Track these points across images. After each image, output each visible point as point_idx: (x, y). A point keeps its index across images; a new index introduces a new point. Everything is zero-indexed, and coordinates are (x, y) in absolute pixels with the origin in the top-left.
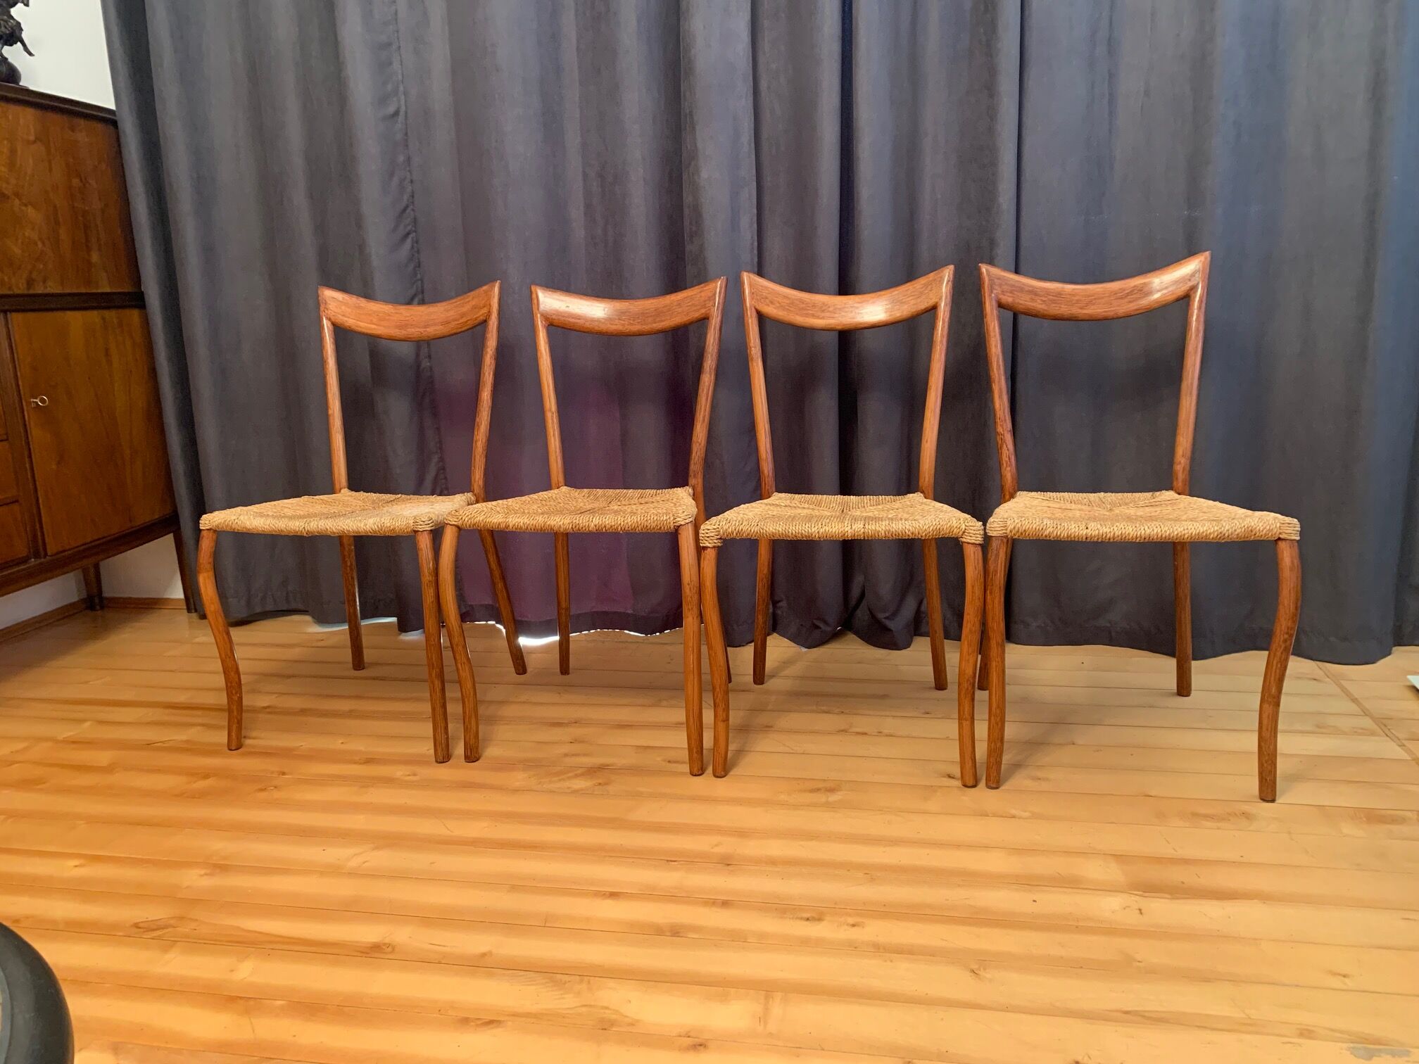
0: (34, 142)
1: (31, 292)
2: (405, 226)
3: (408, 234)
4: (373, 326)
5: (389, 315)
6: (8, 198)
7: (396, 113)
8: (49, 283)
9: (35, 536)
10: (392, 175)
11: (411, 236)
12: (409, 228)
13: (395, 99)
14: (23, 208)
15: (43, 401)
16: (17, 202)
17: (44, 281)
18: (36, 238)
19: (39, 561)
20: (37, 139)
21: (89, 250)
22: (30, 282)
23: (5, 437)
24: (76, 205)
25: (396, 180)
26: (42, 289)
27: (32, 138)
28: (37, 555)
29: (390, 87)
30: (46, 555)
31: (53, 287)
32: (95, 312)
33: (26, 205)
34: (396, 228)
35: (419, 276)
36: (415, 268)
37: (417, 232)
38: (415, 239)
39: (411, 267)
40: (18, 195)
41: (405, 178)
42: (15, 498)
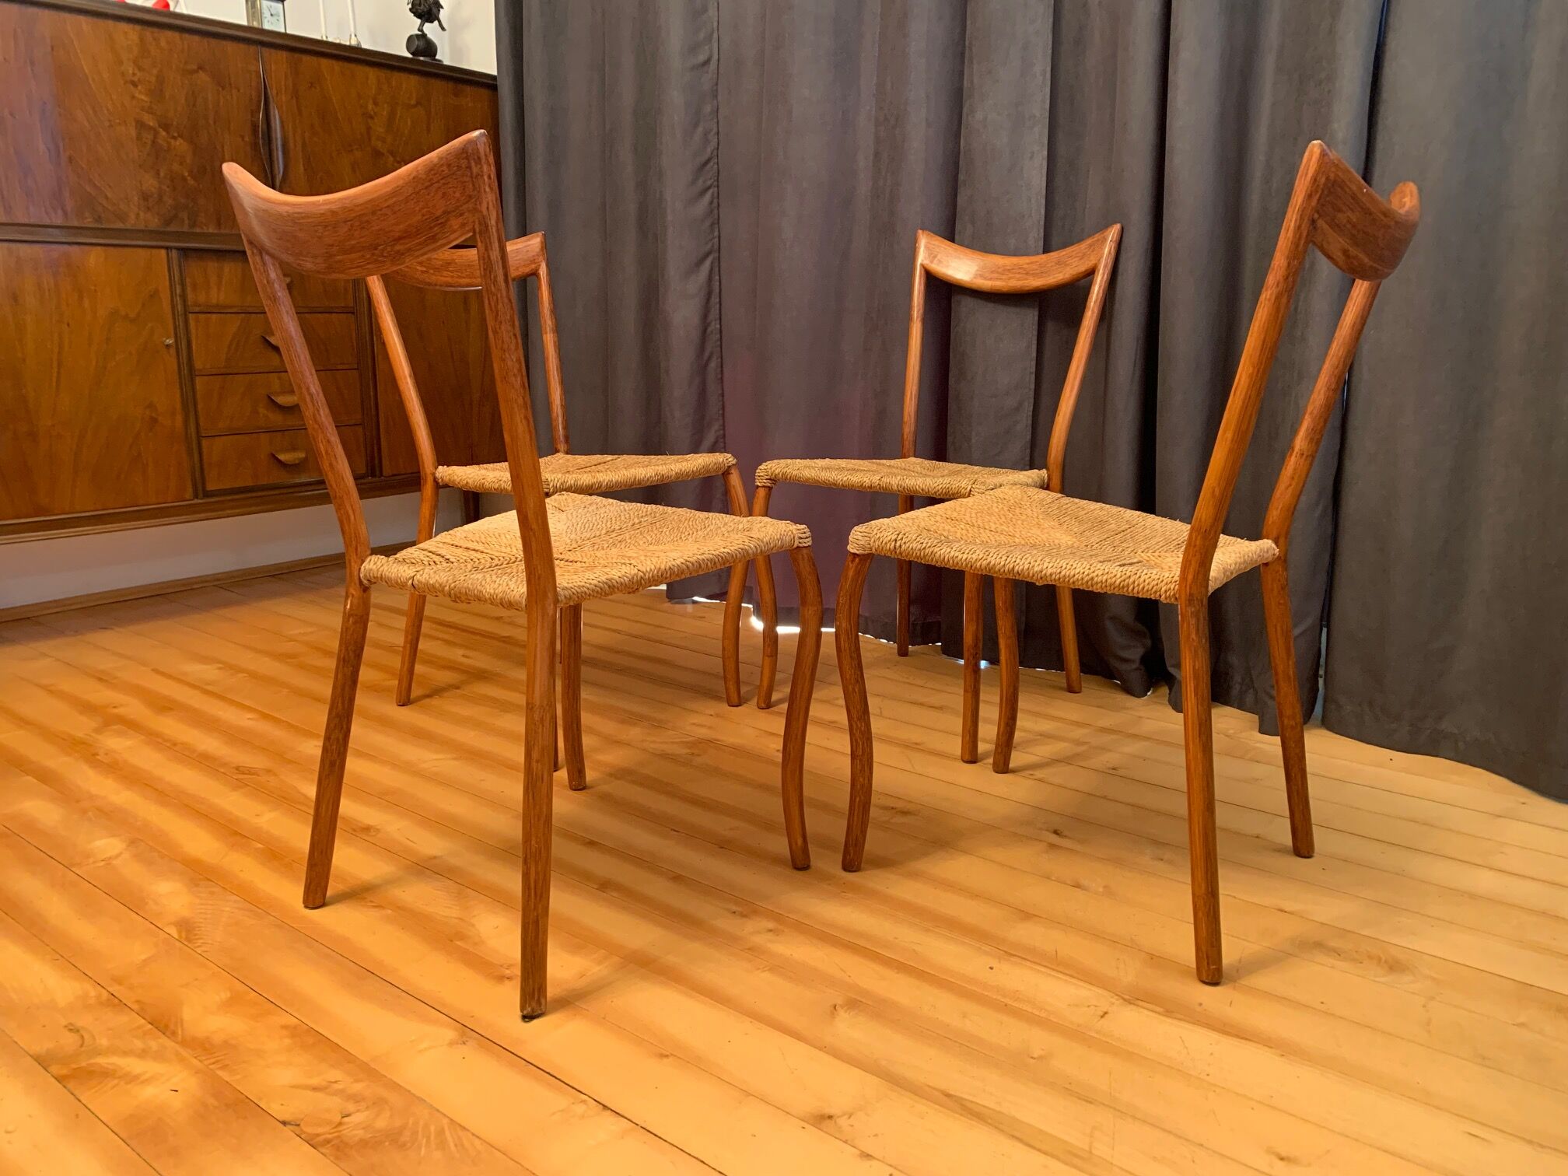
0: (415, 106)
2: (704, 182)
3: (709, 188)
6: (383, 154)
7: (707, 62)
9: (373, 458)
10: (696, 125)
11: (711, 191)
12: (709, 183)
13: (707, 47)
16: (391, 159)
19: (374, 479)
20: (418, 103)
23: (356, 366)
25: (700, 129)
27: (413, 102)
28: (373, 475)
29: (701, 36)
30: (381, 475)
34: (694, 182)
35: (716, 234)
36: (712, 225)
37: (718, 187)
38: (716, 195)
39: (708, 223)
40: (392, 153)
41: (711, 130)
42: (360, 421)
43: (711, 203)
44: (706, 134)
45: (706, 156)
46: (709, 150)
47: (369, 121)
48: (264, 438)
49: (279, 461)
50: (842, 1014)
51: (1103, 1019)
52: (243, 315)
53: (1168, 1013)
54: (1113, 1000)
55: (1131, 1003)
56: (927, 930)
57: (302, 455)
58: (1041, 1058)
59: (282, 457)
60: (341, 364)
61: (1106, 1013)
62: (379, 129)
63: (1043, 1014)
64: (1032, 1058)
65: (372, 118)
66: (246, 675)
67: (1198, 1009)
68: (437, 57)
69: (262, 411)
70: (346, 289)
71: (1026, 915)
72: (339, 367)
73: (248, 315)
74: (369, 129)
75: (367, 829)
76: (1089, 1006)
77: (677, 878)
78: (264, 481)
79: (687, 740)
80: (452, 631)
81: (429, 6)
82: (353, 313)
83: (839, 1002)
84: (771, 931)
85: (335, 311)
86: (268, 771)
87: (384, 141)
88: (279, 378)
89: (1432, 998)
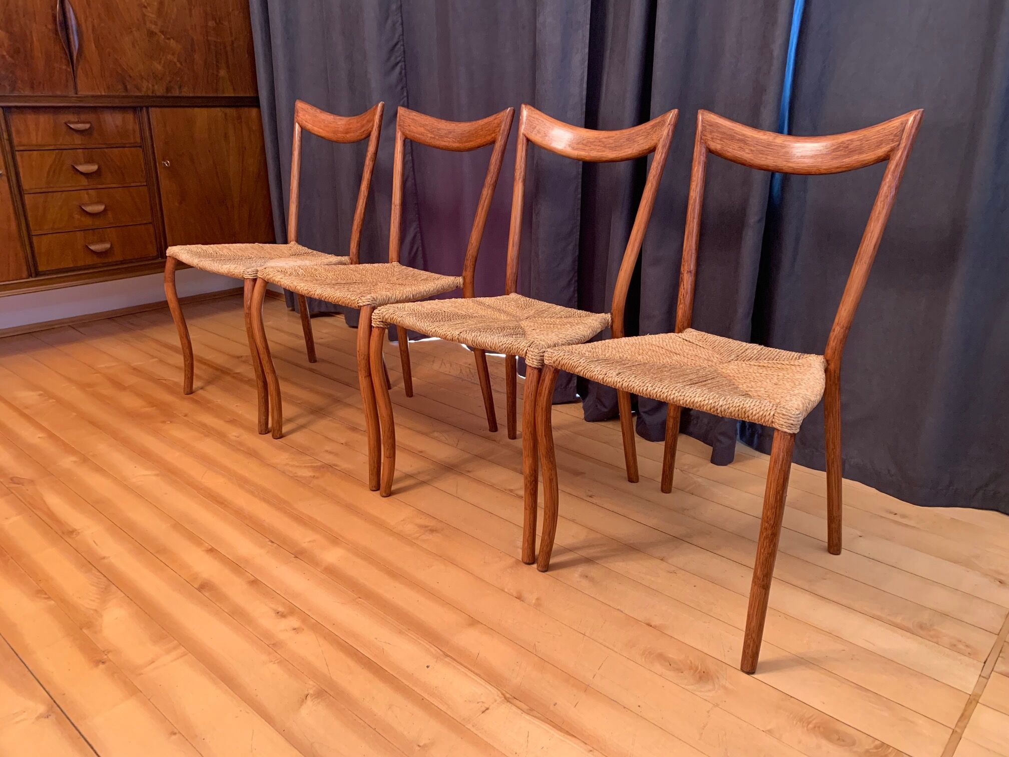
1: (169, 95)
2: (396, 58)
3: (398, 63)
4: (321, 130)
5: (330, 123)
6: (156, 34)
8: (185, 89)
9: (161, 244)
10: (386, 19)
11: (400, 64)
12: (399, 59)
14: (167, 41)
15: (167, 163)
17: (180, 87)
18: (175, 60)
21: (218, 68)
22: (168, 90)
23: (145, 184)
24: (209, 38)
25: (390, 22)
26: (178, 92)
31: (187, 92)
32: (218, 109)
33: (169, 39)
34: (388, 59)
35: (405, 94)
36: (402, 88)
37: (405, 61)
38: (403, 67)
39: (399, 87)
40: (162, 32)
41: (398, 21)
42: (150, 221)
43: (400, 73)
44: (394, 24)
45: (395, 40)
46: (397, 36)
47: (144, 10)
48: (79, 235)
49: (92, 251)
50: (309, 702)
51: (483, 714)
52: (57, 151)
53: (530, 711)
54: (497, 698)
55: (508, 701)
56: (401, 633)
57: (108, 246)
58: (425, 746)
59: (93, 247)
60: (133, 182)
61: (487, 709)
62: (151, 14)
63: (444, 708)
64: (419, 746)
65: (145, 7)
66: (54, 401)
67: (552, 708)
69: (77, 216)
70: (134, 131)
71: (473, 622)
72: (132, 184)
73: (61, 151)
74: (144, 15)
75: (72, 532)
76: (478, 703)
77: (254, 583)
78: (81, 263)
79: (315, 464)
82: (141, 147)
83: (311, 692)
84: (295, 629)
85: (127, 146)
86: (32, 482)
87: (156, 24)
88: (88, 194)
89: (717, 705)
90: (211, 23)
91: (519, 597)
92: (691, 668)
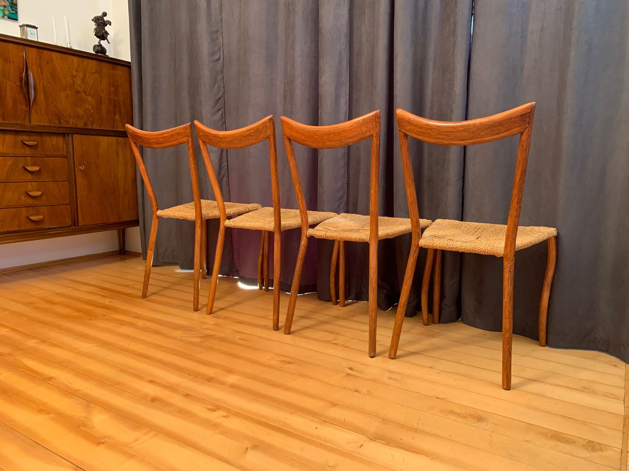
0: (95, 73)
1: (86, 127)
2: (219, 106)
3: (220, 109)
6: (80, 92)
7: (218, 59)
8: (94, 125)
9: (74, 217)
10: (215, 84)
11: (222, 110)
12: (221, 107)
13: (219, 53)
14: (86, 97)
15: (82, 168)
16: (84, 94)
17: (92, 124)
18: (90, 108)
19: (75, 227)
20: (96, 72)
22: (85, 124)
23: (67, 180)
24: (111, 97)
25: (216, 86)
26: (91, 126)
27: (94, 71)
28: (75, 226)
29: (216, 48)
30: (78, 225)
31: (96, 127)
33: (87, 96)
34: (214, 107)
35: (224, 127)
36: (223, 123)
37: (225, 109)
38: (224, 111)
39: (221, 123)
40: (84, 92)
41: (221, 86)
42: (69, 203)
43: (222, 115)
44: (219, 87)
45: (219, 97)
46: (220, 94)
47: (74, 78)
48: (24, 210)
49: (31, 220)
50: (250, 452)
51: (361, 448)
52: (14, 157)
53: (388, 444)
54: (366, 440)
55: (373, 440)
56: (292, 413)
57: (42, 217)
58: (332, 467)
59: (32, 218)
60: (60, 179)
61: (362, 445)
62: (78, 81)
63: (336, 447)
64: (329, 467)
65: (75, 77)
66: (9, 312)
67: (400, 441)
68: (106, 54)
69: (23, 198)
70: (63, 148)
71: (334, 405)
72: (60, 180)
73: (17, 157)
74: (74, 81)
75: (50, 378)
76: (355, 443)
77: (187, 395)
78: (23, 228)
79: (201, 335)
80: (106, 291)
81: (103, 33)
82: (66, 157)
83: (249, 446)
84: (224, 416)
85: (58, 156)
86: (10, 354)
87: (80, 86)
88: (31, 184)
89: (493, 432)
90: (112, 89)
91: (356, 391)
92: (470, 416)
